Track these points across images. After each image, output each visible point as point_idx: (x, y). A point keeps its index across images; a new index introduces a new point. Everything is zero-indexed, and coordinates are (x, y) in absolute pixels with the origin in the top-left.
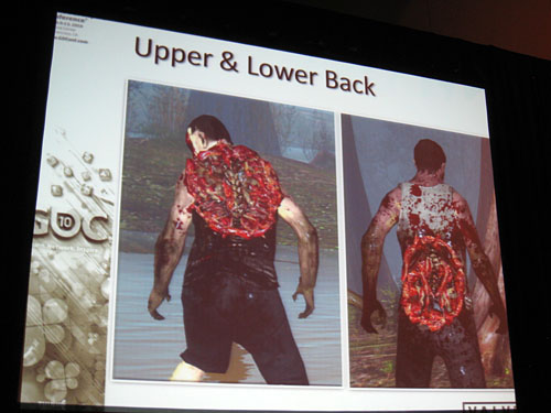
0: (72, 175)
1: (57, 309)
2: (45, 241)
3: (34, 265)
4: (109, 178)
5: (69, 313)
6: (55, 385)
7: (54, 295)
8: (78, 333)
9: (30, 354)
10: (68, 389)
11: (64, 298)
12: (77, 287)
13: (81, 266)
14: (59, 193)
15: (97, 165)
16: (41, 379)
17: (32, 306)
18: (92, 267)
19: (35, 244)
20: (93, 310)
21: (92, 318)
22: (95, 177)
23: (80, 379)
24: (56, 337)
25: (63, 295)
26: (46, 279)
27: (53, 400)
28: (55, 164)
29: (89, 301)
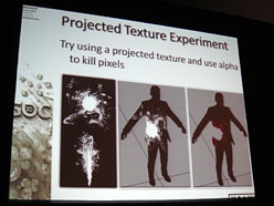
0: (32, 86)
1: (26, 153)
2: (19, 119)
3: (14, 131)
4: (50, 87)
5: (33, 155)
6: (26, 190)
7: (24, 146)
8: (37, 164)
9: (13, 175)
10: (33, 193)
11: (30, 147)
12: (36, 141)
13: (37, 131)
14: (26, 95)
15: (44, 80)
16: (19, 187)
17: (14, 151)
18: (43, 131)
19: (15, 121)
20: (44, 152)
21: (44, 157)
22: (44, 86)
23: (38, 186)
24: (26, 166)
25: (29, 146)
26: (21, 138)
27: (25, 198)
28: (24, 80)
29: (42, 148)
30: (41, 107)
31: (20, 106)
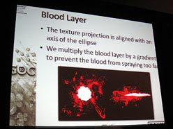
0: (23, 55)
1: (20, 97)
2: (15, 76)
3: (12, 83)
4: (35, 55)
5: (24, 98)
6: (20, 120)
7: (19, 92)
8: (27, 104)
9: (12, 111)
10: (25, 122)
12: (26, 90)
13: (27, 83)
14: (19, 61)
15: (31, 51)
16: (16, 118)
17: (12, 96)
18: (30, 83)
19: (12, 77)
20: (31, 96)
21: (31, 99)
22: (31, 55)
23: (28, 118)
24: (20, 105)
25: (22, 92)
26: (16, 88)
27: (20, 125)
28: (18, 52)
29: (30, 94)
30: (29, 68)
31: (16, 67)
